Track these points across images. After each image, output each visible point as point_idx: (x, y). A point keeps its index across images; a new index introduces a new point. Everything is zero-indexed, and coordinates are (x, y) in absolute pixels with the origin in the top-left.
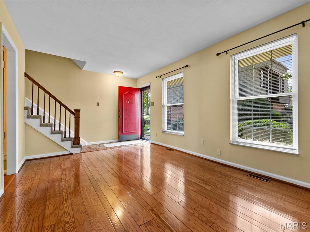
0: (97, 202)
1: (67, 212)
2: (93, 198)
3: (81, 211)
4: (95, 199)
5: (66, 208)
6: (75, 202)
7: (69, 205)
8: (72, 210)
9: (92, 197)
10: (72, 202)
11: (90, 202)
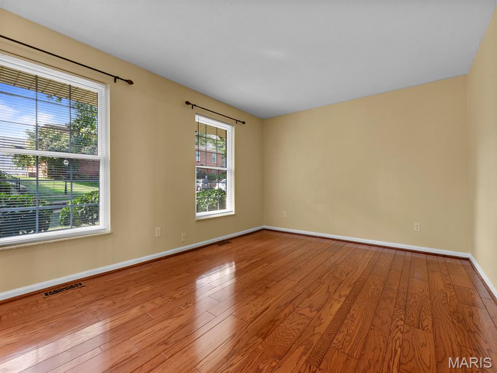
0: (353, 315)
1: (399, 332)
2: (353, 324)
3: (379, 319)
4: (352, 319)
5: (399, 338)
6: (381, 337)
7: (393, 339)
8: (391, 329)
9: (353, 326)
10: (386, 339)
11: (361, 321)
